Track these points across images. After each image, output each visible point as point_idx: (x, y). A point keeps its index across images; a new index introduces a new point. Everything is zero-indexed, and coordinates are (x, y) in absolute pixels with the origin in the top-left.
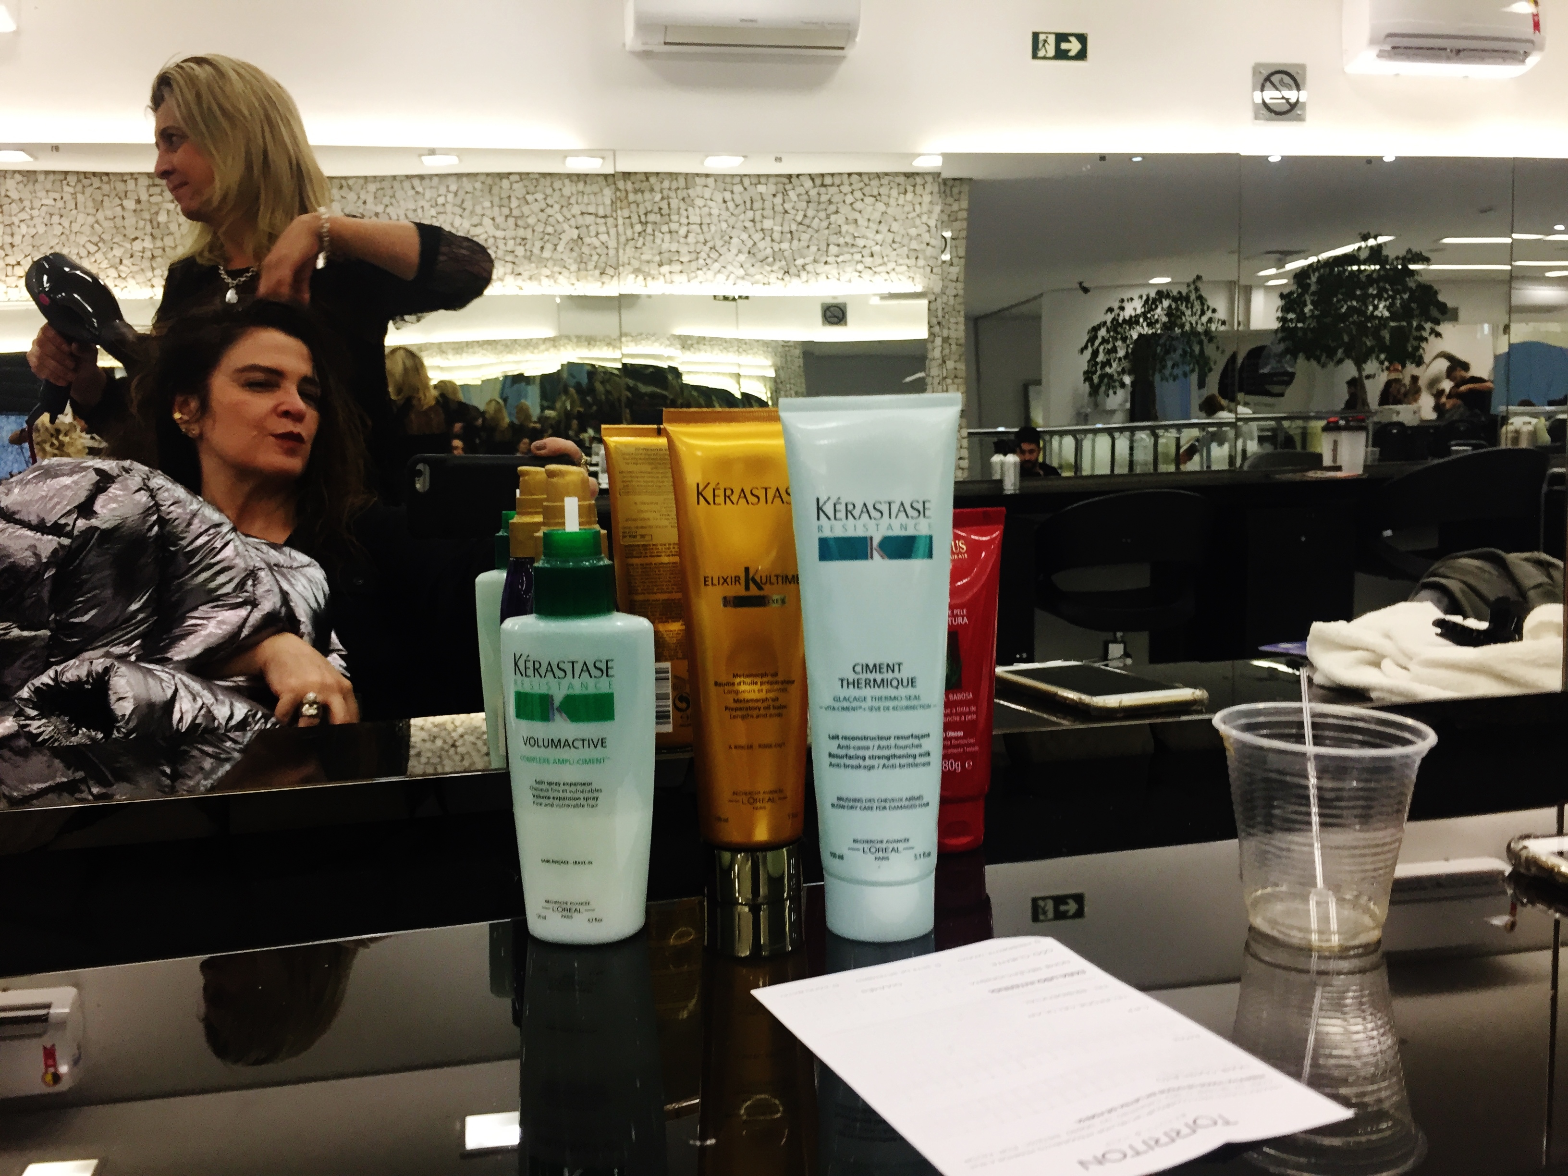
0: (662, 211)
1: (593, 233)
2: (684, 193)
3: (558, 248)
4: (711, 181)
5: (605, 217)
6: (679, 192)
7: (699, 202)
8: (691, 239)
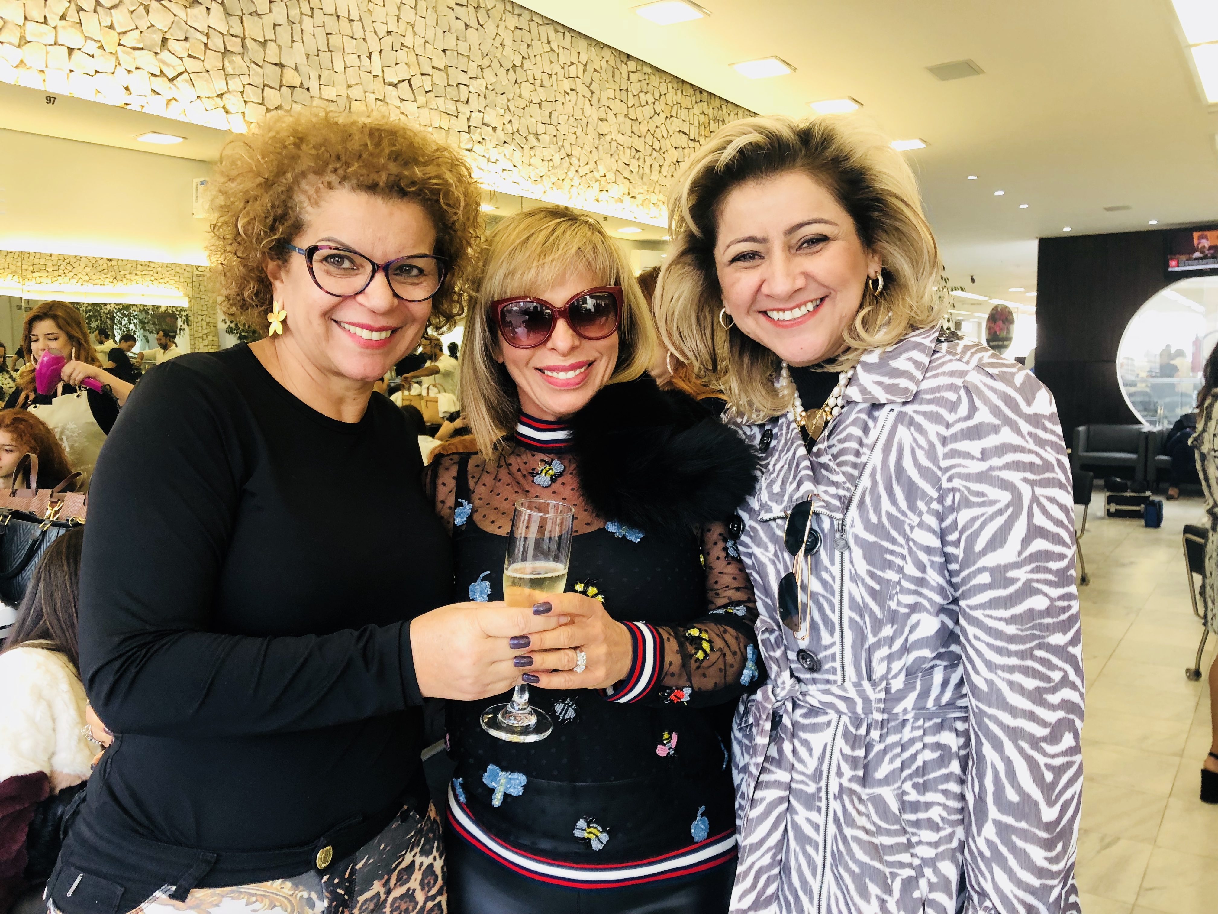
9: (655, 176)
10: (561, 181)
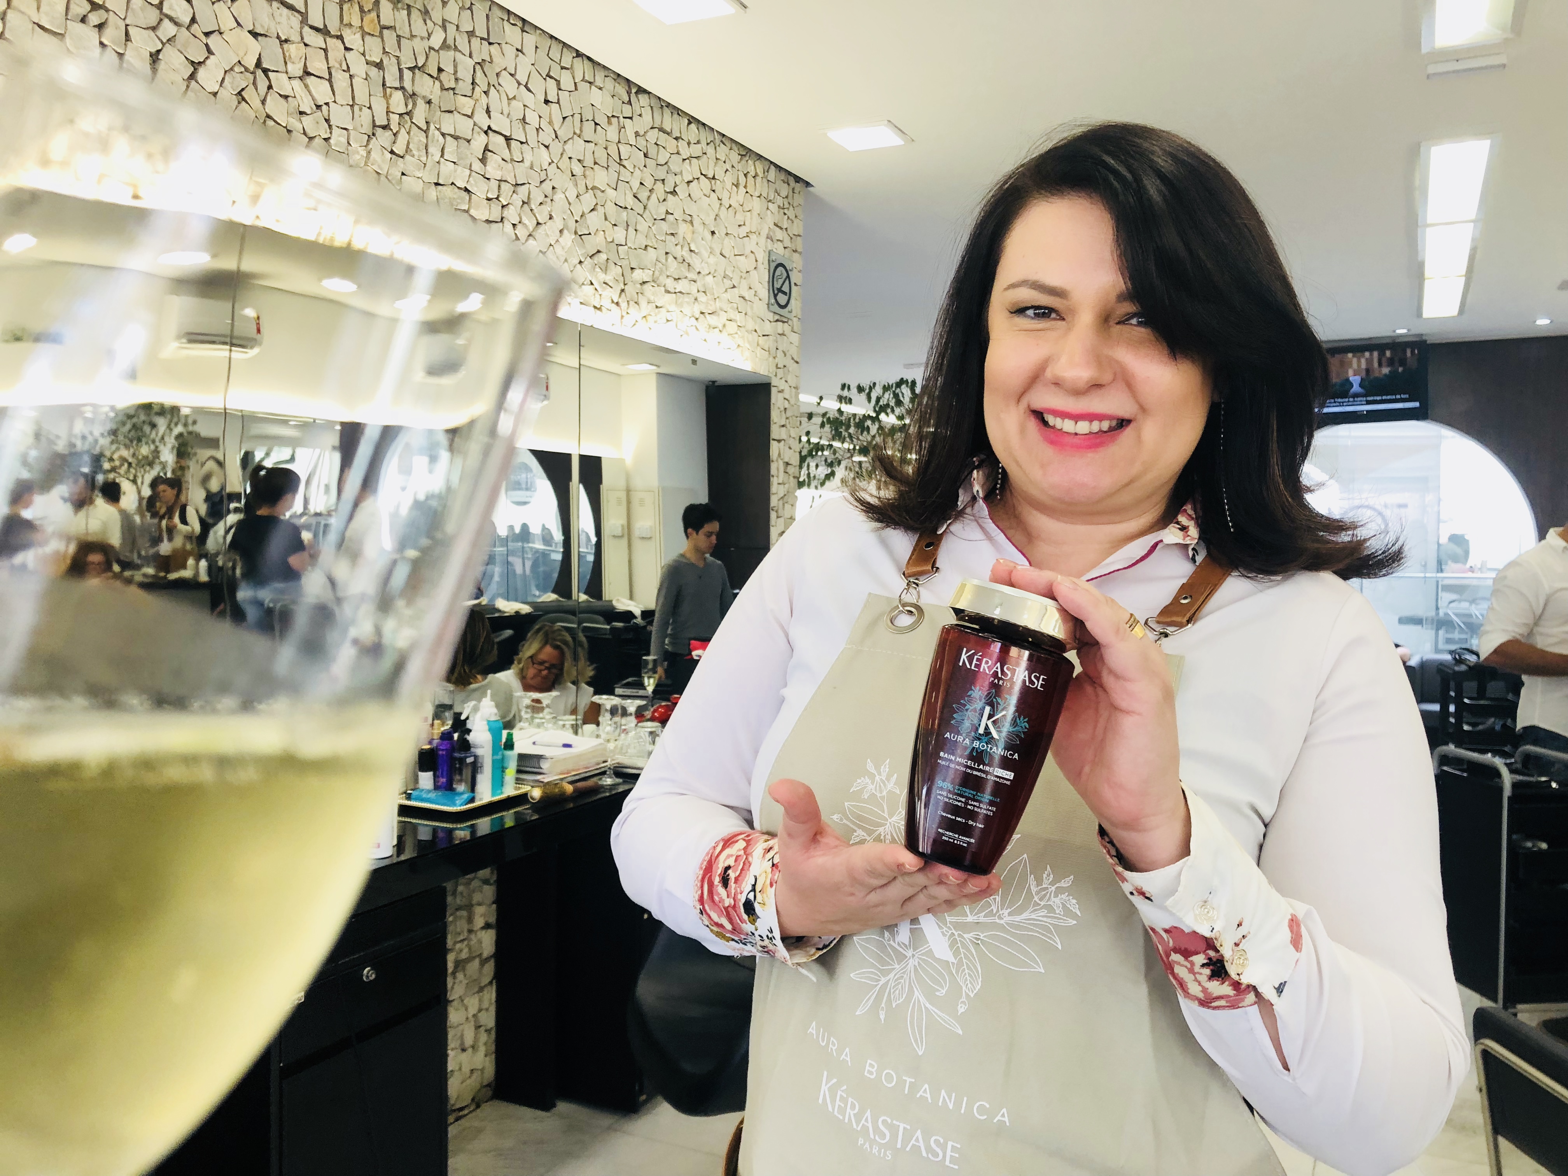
0: (443, 76)
1: (296, 69)
2: (481, 51)
3: (202, 73)
4: (530, 40)
5: (324, 31)
6: (475, 42)
7: (508, 85)
8: (494, 168)
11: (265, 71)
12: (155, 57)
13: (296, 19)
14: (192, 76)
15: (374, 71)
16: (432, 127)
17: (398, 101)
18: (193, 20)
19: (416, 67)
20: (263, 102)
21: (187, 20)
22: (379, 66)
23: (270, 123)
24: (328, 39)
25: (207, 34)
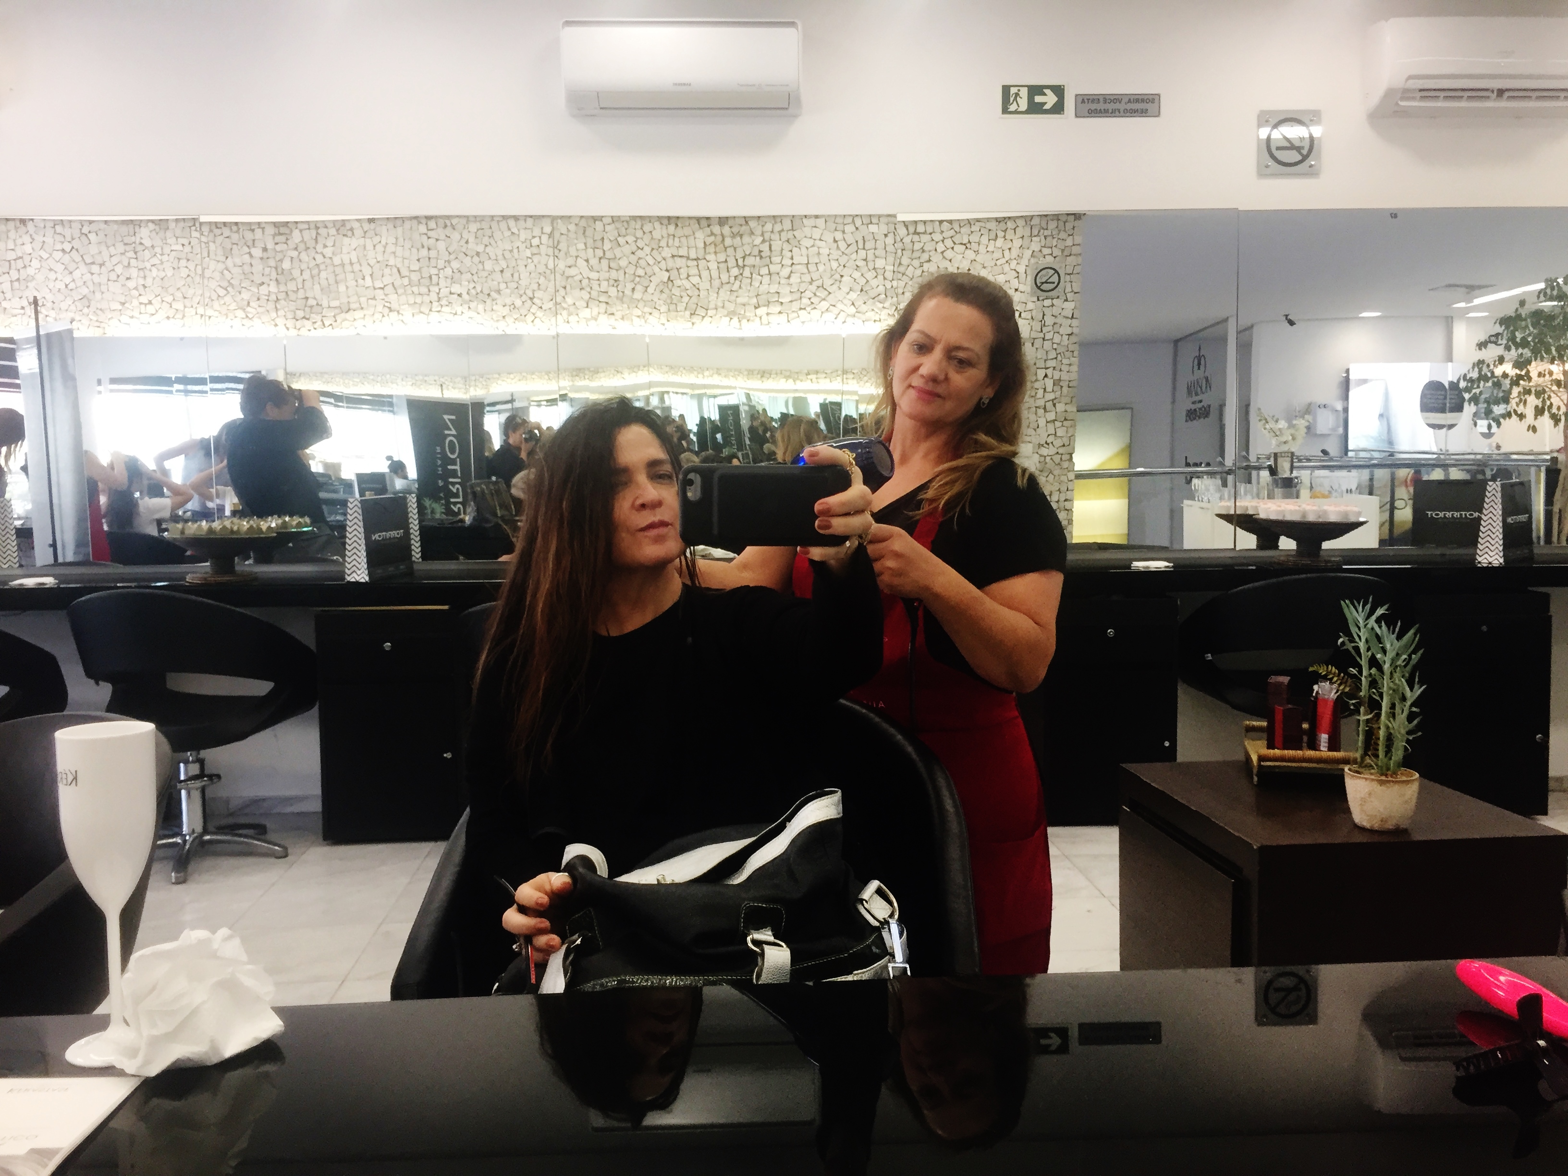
0: (763, 254)
1: (684, 276)
2: (789, 235)
3: (649, 289)
4: (822, 221)
5: (697, 259)
6: (783, 234)
7: (806, 243)
9: (638, 295)
10: (523, 316)
11: (672, 281)
12: (633, 289)
13: (684, 260)
14: (646, 291)
15: (722, 266)
16: (754, 275)
17: (735, 271)
18: (646, 274)
19: (746, 255)
20: (671, 291)
21: (643, 274)
22: (726, 261)
23: (673, 297)
24: (699, 261)
25: (650, 277)
